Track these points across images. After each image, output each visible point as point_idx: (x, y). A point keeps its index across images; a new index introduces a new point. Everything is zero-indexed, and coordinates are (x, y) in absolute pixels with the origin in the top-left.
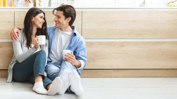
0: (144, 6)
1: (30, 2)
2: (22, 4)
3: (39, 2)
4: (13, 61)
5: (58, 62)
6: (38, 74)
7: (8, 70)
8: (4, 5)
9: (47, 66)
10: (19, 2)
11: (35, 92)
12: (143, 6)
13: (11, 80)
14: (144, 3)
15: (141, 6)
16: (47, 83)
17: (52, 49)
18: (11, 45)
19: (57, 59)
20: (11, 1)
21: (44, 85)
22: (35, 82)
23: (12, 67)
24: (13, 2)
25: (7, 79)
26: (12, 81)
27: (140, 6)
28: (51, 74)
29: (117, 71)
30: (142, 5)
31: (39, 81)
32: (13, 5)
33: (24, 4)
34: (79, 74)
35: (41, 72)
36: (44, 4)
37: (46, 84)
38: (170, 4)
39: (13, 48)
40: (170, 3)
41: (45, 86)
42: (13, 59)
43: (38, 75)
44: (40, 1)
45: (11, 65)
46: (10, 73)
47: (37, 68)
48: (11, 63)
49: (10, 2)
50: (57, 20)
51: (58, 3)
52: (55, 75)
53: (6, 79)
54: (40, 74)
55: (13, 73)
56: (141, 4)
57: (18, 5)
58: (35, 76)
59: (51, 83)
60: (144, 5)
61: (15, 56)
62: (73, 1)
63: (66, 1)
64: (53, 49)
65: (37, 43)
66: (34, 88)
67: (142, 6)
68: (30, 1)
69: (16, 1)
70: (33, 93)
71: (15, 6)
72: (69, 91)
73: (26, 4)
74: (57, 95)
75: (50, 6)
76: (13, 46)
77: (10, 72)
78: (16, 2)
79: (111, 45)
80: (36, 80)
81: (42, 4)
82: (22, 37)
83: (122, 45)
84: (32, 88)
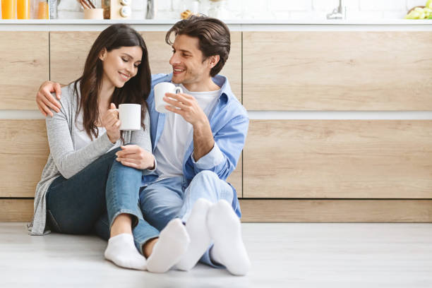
0: (341, 18)
1: (94, 7)
2: (71, 11)
3: (120, 6)
4: (48, 175)
5: (175, 178)
6: (119, 210)
7: (33, 198)
8: (20, 16)
9: (146, 189)
10: (62, 5)
11: (111, 262)
12: (336, 18)
13: (43, 228)
14: (340, 10)
15: (331, 17)
16: (144, 238)
17: (159, 141)
18: (42, 127)
19: (173, 169)
20: (41, 5)
21: (136, 244)
22: (112, 233)
23: (44, 189)
24: (45, 7)
25: (32, 225)
26: (45, 230)
27: (328, 18)
28: (157, 212)
29: (320, 203)
30: (334, 16)
31: (122, 232)
32: (44, 15)
33: (75, 11)
34: (237, 212)
35: (127, 207)
36: (133, 11)
37: (144, 241)
38: (414, 14)
39: (47, 137)
40: (413, 9)
41: (141, 246)
42: (47, 168)
43: (118, 213)
44: (122, 4)
45: (42, 184)
46: (39, 207)
47: (116, 194)
48: (42, 180)
49: (36, 7)
50: (178, 62)
51: (173, 10)
52: (167, 214)
53: (29, 224)
54: (124, 210)
55: (47, 208)
56: (331, 12)
57: (60, 14)
58: (110, 216)
59: (157, 238)
60: (338, 15)
61: (52, 159)
62: (217, 3)
63: (196, 3)
64: (161, 140)
65: (118, 124)
66: (109, 252)
67: (333, 18)
68: (94, 4)
69: (52, 4)
70: (107, 267)
71: (52, 18)
72: (209, 262)
73: (81, 10)
74: (173, 272)
75: (150, 18)
76: (48, 130)
77: (40, 204)
78: (54, 5)
79: (305, 130)
80: (113, 229)
81: (127, 11)
82: (72, 104)
83: (328, 129)
84: (104, 250)
